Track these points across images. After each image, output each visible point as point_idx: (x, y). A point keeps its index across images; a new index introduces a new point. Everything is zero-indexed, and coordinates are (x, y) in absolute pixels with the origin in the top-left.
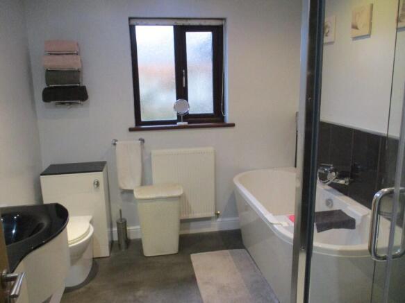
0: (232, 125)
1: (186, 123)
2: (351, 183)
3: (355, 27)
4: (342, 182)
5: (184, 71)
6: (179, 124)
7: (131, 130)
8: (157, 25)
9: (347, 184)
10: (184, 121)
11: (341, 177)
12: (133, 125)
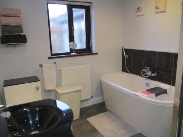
0: (97, 54)
1: (75, 54)
2: (157, 75)
3: (157, 8)
4: (153, 75)
5: (72, 28)
6: (72, 54)
7: (49, 58)
8: (59, 4)
9: (155, 76)
10: (74, 53)
11: (153, 73)
12: (50, 56)
